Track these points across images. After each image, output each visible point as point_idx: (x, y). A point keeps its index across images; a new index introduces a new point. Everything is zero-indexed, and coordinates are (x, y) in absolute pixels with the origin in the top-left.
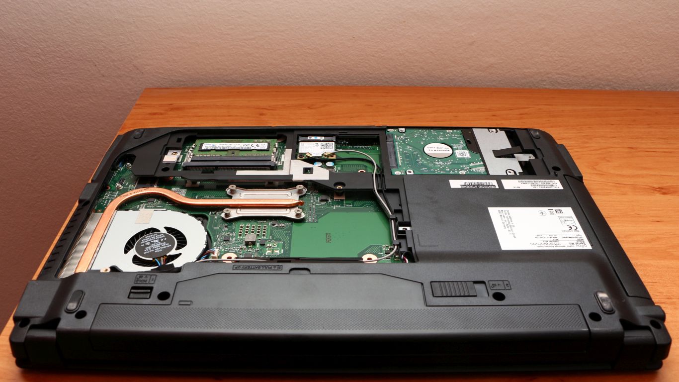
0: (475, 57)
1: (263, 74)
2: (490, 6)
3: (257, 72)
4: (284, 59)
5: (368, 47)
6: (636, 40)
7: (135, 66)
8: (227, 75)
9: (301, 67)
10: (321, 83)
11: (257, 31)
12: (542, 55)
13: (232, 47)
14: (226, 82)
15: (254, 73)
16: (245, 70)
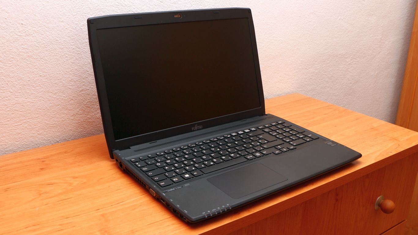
1: (27, 143)
3: (25, 143)
4: (38, 133)
5: (82, 118)
8: (7, 148)
9: (48, 135)
10: (60, 142)
11: (23, 120)
13: (9, 131)
14: (6, 152)
15: (23, 143)
16: (17, 143)
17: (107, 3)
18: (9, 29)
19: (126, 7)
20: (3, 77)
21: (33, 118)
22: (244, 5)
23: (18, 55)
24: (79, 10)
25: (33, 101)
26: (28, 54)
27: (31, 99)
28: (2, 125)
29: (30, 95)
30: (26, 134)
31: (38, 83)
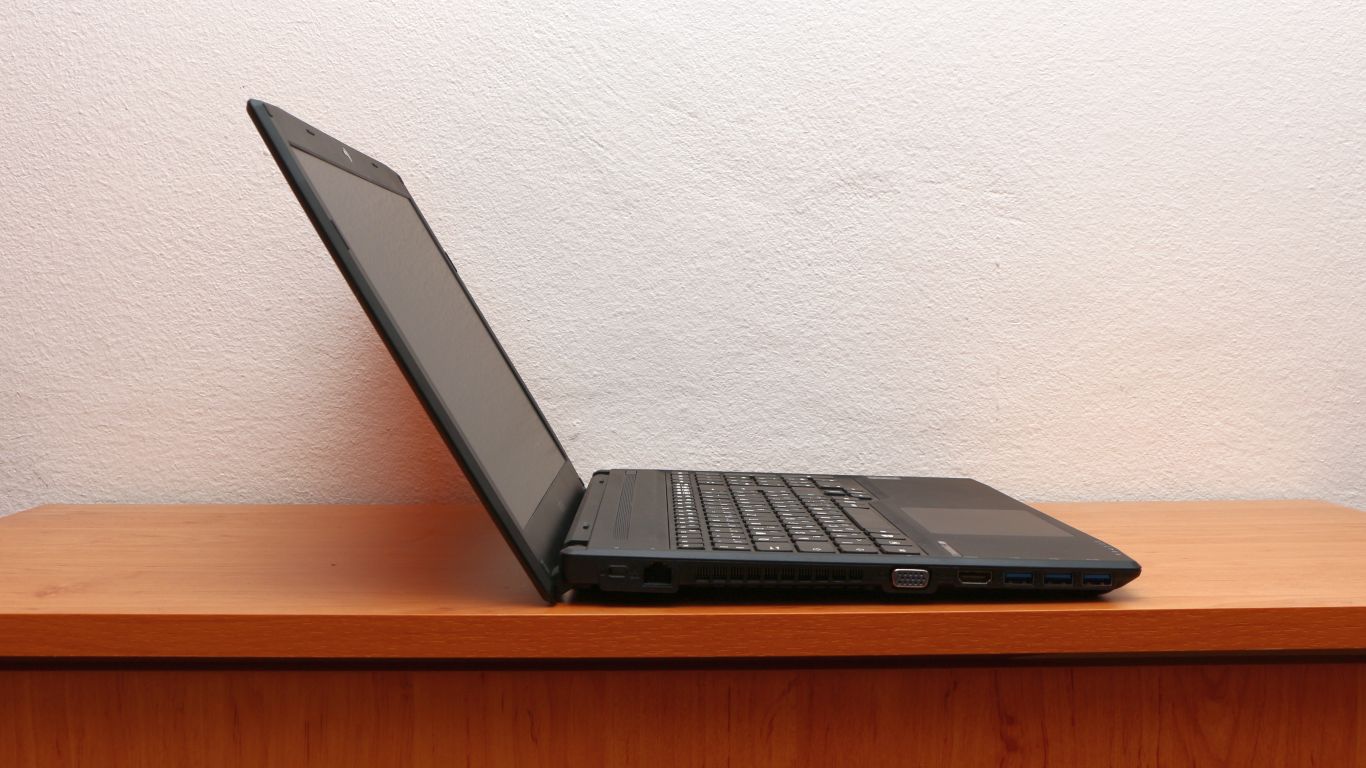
0: (583, 460)
2: (595, 376)
3: (235, 487)
4: (278, 466)
6: (841, 423)
7: (36, 474)
8: (185, 492)
9: (305, 479)
11: (237, 419)
12: (693, 454)
13: (197, 444)
14: (183, 505)
15: (230, 489)
16: (214, 484)
17: (511, 110)
18: (231, 165)
19: (571, 126)
20: (200, 291)
21: (266, 418)
22: (1025, 137)
23: (247, 235)
24: (423, 126)
25: (271, 370)
26: (273, 236)
27: (269, 362)
28: (183, 422)
29: (266, 351)
30: (243, 462)
31: (291, 320)
